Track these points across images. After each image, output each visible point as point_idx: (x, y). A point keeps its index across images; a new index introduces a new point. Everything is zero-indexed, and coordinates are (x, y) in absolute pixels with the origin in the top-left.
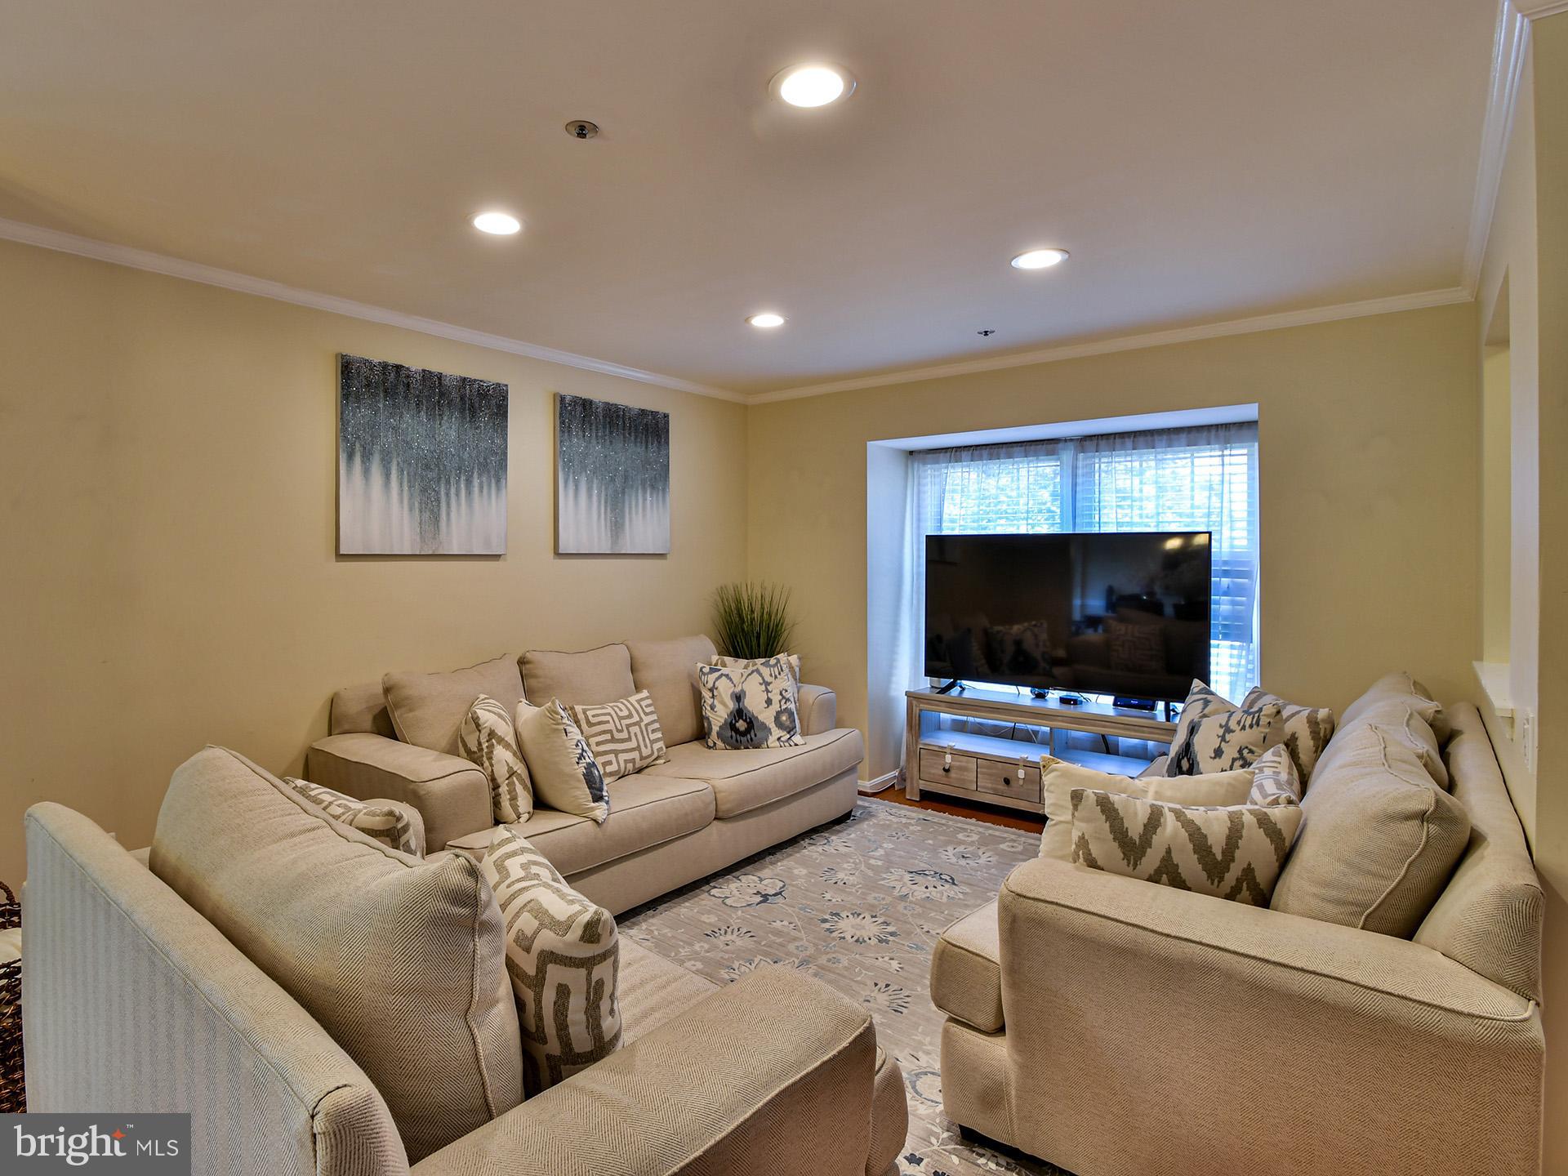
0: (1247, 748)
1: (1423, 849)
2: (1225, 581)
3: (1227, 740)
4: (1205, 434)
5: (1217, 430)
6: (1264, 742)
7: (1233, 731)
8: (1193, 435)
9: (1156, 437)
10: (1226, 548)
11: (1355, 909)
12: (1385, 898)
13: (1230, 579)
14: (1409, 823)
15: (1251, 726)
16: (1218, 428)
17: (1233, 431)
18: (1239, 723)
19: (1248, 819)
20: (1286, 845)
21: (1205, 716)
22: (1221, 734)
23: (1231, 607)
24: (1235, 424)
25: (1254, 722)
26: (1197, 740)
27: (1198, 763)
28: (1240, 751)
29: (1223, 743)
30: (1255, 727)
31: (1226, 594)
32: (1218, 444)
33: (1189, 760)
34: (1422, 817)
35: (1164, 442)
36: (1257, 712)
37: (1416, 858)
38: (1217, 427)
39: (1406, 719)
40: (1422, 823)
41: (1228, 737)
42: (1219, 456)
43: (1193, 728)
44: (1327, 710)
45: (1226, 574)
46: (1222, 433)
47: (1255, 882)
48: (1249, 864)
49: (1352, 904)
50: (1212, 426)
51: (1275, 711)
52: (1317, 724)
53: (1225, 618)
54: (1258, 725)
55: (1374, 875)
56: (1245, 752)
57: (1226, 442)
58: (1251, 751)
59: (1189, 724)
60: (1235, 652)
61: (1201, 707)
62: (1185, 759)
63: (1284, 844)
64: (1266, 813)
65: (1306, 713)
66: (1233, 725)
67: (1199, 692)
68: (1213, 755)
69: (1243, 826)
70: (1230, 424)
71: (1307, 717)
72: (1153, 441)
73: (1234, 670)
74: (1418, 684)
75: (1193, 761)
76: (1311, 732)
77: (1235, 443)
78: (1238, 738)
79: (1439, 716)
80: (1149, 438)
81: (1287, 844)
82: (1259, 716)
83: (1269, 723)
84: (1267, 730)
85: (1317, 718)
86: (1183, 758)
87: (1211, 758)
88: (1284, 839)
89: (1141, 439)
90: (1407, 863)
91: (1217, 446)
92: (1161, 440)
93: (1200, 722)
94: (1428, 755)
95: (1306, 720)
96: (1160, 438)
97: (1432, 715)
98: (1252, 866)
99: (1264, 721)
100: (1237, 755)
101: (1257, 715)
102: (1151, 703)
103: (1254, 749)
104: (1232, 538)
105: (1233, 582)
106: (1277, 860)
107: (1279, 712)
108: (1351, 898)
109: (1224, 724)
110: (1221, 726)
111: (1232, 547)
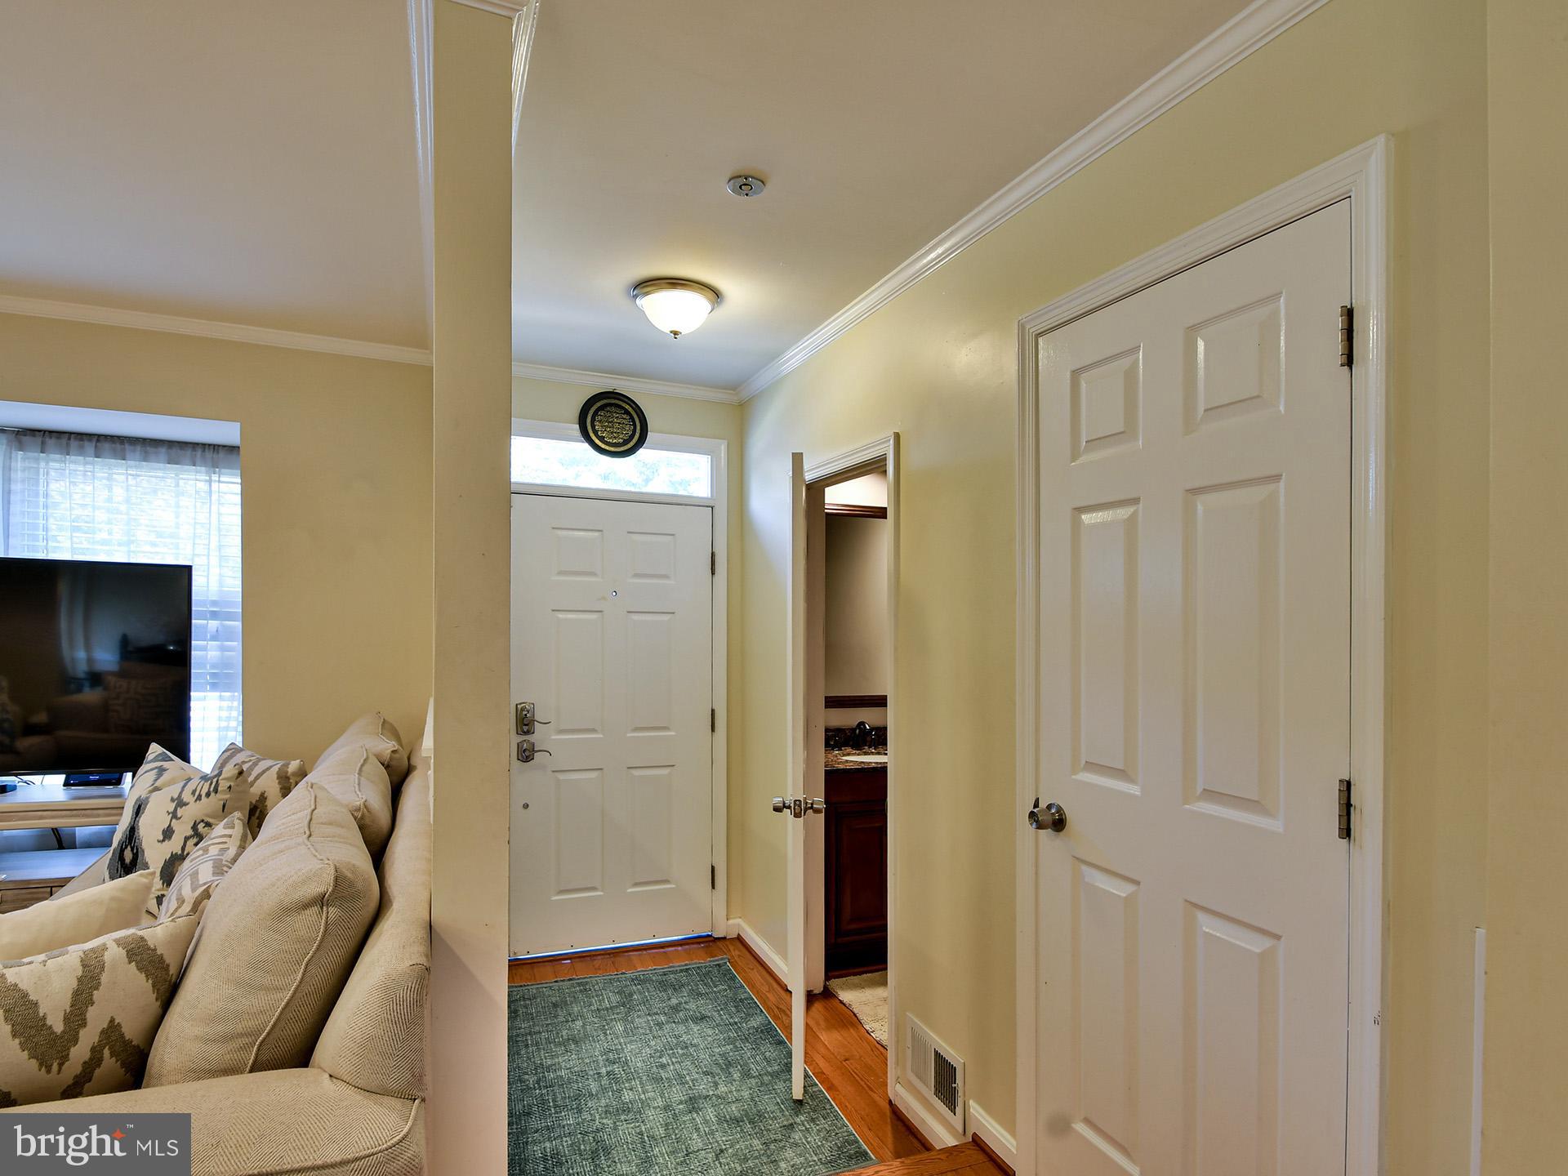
0: (203, 821)
1: (321, 942)
2: (213, 624)
3: (179, 816)
4: (189, 452)
5: (204, 451)
6: (223, 811)
7: (186, 804)
8: (175, 451)
9: (127, 446)
10: (214, 587)
11: (246, 1040)
12: (281, 1013)
13: (218, 622)
14: (307, 912)
15: (208, 795)
16: (204, 448)
17: (222, 454)
18: (194, 793)
19: (114, 954)
20: (171, 973)
21: (157, 789)
22: (171, 810)
23: (218, 653)
24: (224, 446)
25: (212, 789)
26: (143, 821)
27: (143, 852)
28: (195, 827)
29: (174, 820)
30: (213, 794)
31: (214, 638)
32: (205, 466)
33: (132, 849)
34: (321, 901)
35: (138, 453)
36: (215, 776)
37: (315, 953)
38: (205, 446)
39: (359, 765)
40: (322, 908)
41: (180, 812)
42: (206, 481)
43: (140, 807)
44: (298, 761)
45: (214, 615)
46: (209, 454)
47: (124, 1041)
48: (112, 1020)
49: (241, 1035)
50: (197, 444)
51: (237, 772)
52: (288, 778)
53: (213, 666)
54: (216, 793)
55: (267, 989)
56: (201, 827)
57: (214, 465)
58: (208, 825)
59: (137, 800)
60: (225, 704)
61: (154, 777)
62: (129, 848)
63: (168, 974)
64: (142, 938)
65: (276, 768)
66: (187, 796)
67: (155, 760)
68: (161, 838)
69: (103, 968)
70: (219, 446)
71: (277, 773)
72: (124, 450)
73: (224, 724)
74: (388, 723)
75: (137, 849)
76: (281, 789)
77: (224, 468)
78: (193, 811)
79: (397, 756)
80: (118, 446)
81: (173, 970)
82: (217, 781)
83: (230, 787)
84: (228, 796)
85: (288, 772)
86: (126, 847)
87: (159, 841)
88: (168, 965)
89: (107, 445)
90: (304, 964)
91: (203, 469)
92: (134, 451)
93: (147, 798)
94: (366, 807)
95: (276, 776)
96: (132, 448)
97: (389, 756)
98: (117, 1022)
99: (223, 785)
100: (191, 832)
101: (215, 780)
102: (117, 776)
103: (210, 820)
104: (221, 575)
105: (223, 626)
106: (157, 1000)
107: (241, 773)
108: (240, 1028)
109: (176, 796)
110: (173, 800)
111: (221, 584)
